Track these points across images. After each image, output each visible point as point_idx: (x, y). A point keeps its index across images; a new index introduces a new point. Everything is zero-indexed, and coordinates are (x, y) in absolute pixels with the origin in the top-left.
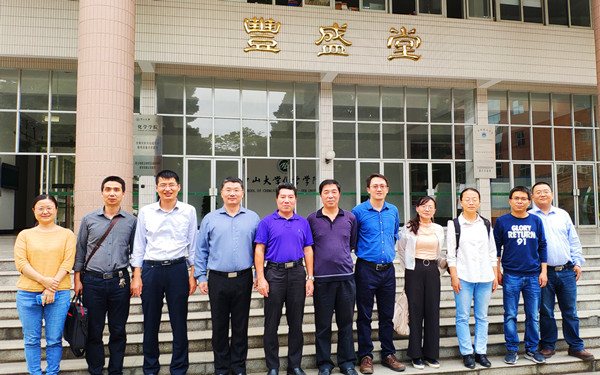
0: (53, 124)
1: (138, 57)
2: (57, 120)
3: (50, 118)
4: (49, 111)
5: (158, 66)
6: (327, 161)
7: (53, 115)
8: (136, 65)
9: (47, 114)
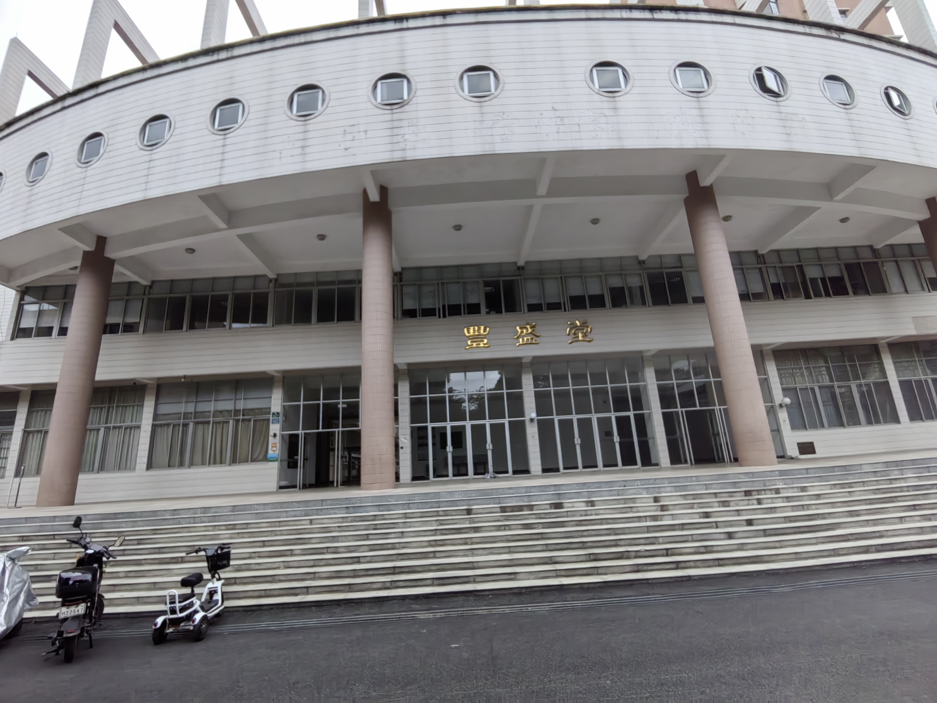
0: (343, 408)
1: (396, 361)
2: (345, 406)
3: (341, 403)
4: (341, 400)
5: (409, 365)
6: (532, 420)
7: (343, 403)
8: (395, 366)
9: (339, 403)
